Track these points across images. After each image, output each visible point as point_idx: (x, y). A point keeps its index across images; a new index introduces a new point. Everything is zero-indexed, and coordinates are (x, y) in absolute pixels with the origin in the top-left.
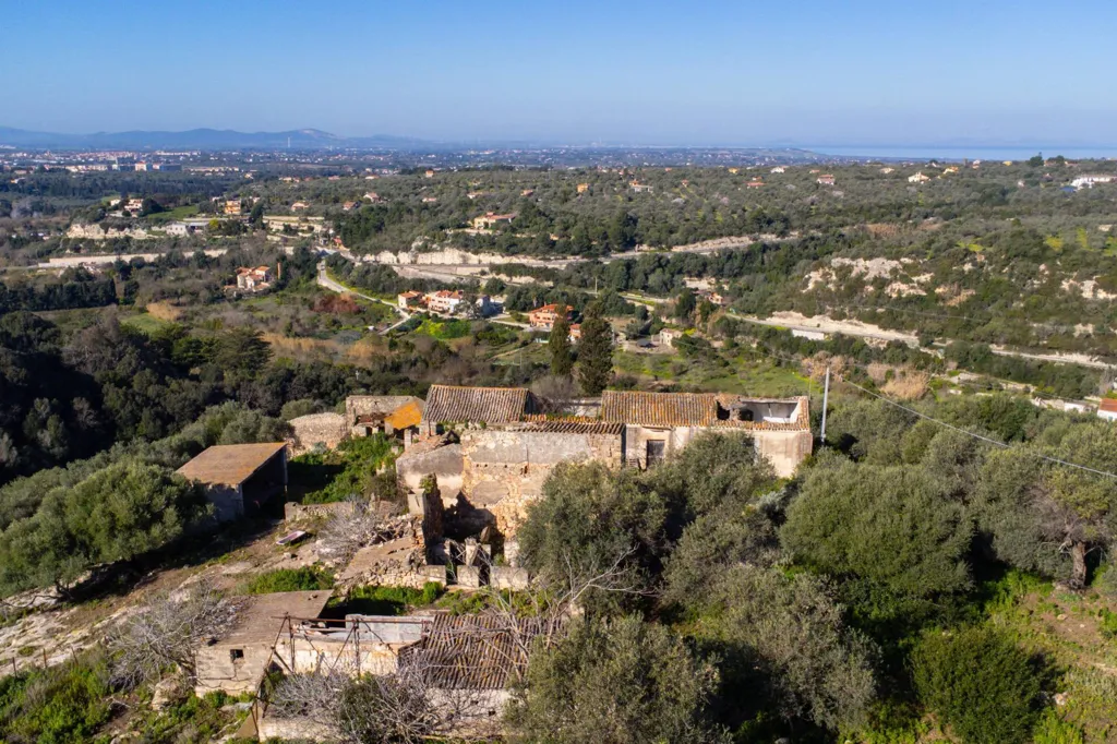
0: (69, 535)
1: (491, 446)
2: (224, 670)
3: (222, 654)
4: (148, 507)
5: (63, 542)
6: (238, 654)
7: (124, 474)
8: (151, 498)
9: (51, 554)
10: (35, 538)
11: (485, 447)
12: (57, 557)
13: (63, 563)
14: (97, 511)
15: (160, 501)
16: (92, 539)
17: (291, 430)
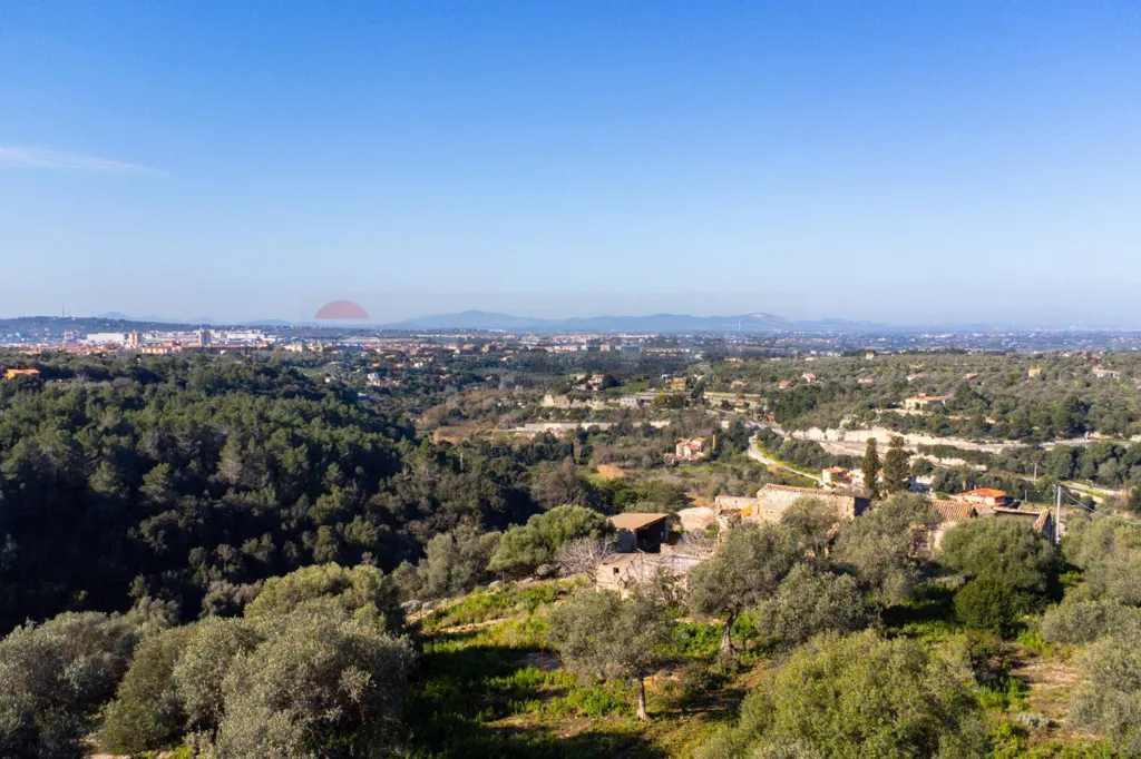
0: (540, 537)
1: (775, 500)
2: (609, 578)
3: (609, 570)
4: (582, 528)
5: (537, 541)
6: (617, 571)
7: (571, 510)
8: (584, 523)
9: (530, 546)
10: (524, 536)
11: (771, 501)
12: (534, 547)
13: (536, 551)
14: (555, 526)
15: (589, 525)
16: (552, 542)
17: (678, 518)
